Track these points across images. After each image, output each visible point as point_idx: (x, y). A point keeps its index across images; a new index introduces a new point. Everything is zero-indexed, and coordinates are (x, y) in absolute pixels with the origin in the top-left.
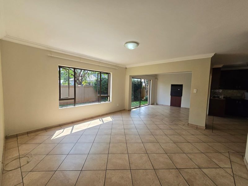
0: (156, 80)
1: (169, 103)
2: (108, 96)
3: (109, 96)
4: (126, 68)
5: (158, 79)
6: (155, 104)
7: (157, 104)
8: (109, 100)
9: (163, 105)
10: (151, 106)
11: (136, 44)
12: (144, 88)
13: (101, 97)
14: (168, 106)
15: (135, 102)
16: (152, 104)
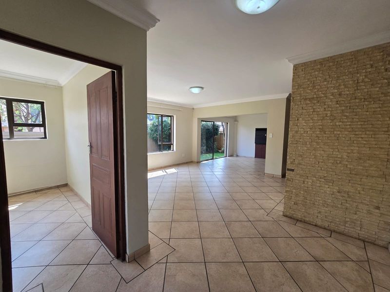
0: (236, 122)
1: (253, 154)
2: (171, 144)
3: (173, 145)
4: (193, 109)
5: (238, 121)
6: (235, 155)
7: (237, 156)
8: (172, 150)
9: (245, 157)
10: (229, 158)
11: (200, 89)
12: (221, 134)
13: (163, 145)
14: (251, 158)
15: (208, 155)
16: (231, 156)
